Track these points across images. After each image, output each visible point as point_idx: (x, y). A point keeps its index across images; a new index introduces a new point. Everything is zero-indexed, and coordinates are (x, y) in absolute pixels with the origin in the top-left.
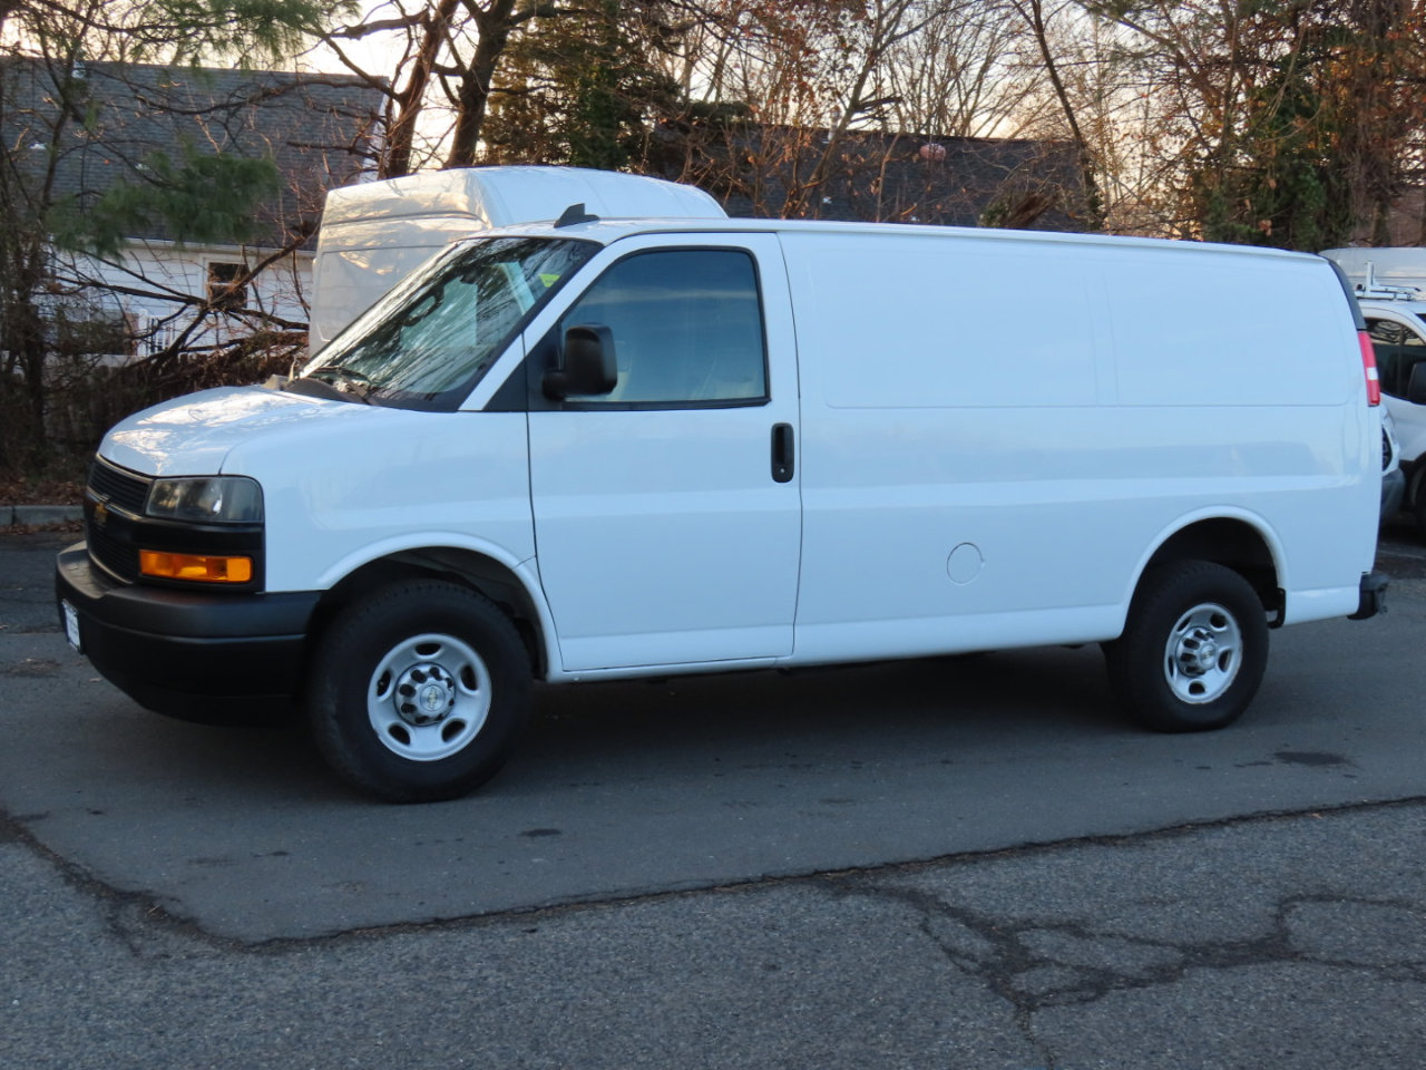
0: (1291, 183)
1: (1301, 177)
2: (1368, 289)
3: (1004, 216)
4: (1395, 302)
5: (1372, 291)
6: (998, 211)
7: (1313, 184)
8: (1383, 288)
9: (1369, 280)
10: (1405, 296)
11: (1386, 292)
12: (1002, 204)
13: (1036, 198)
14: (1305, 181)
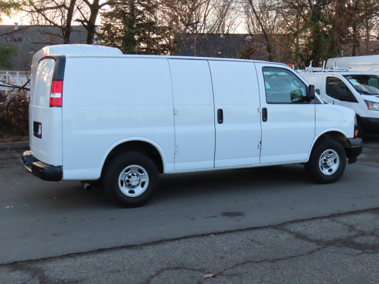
0: (317, 40)
1: (320, 38)
2: (334, 69)
3: (243, 54)
4: (343, 72)
5: (335, 69)
6: (242, 52)
7: (323, 40)
8: (339, 68)
9: (334, 66)
10: (346, 70)
11: (340, 69)
12: (243, 51)
13: (251, 48)
14: (321, 39)
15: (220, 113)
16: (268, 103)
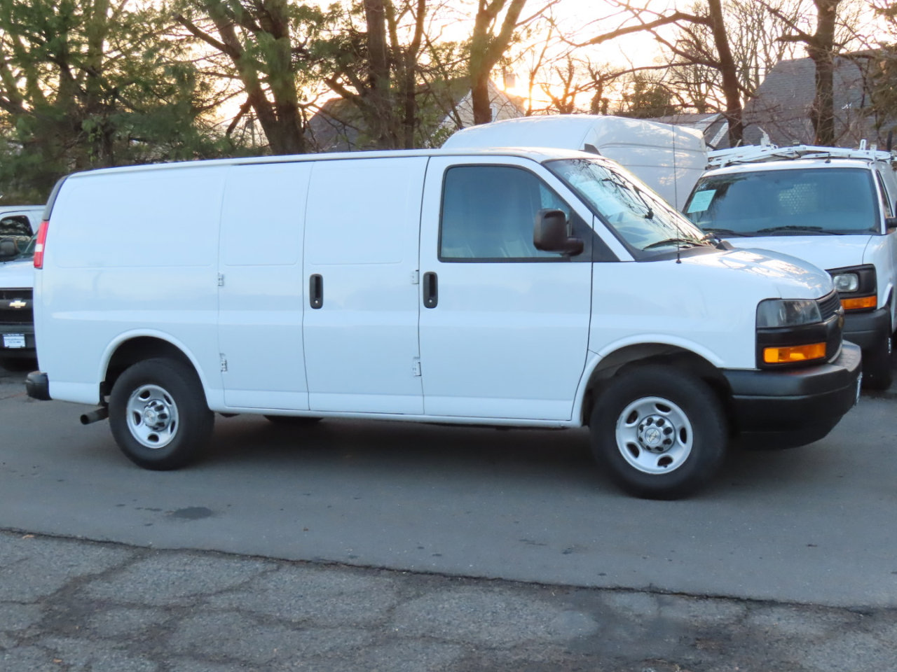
15: (317, 284)
16: (442, 259)
